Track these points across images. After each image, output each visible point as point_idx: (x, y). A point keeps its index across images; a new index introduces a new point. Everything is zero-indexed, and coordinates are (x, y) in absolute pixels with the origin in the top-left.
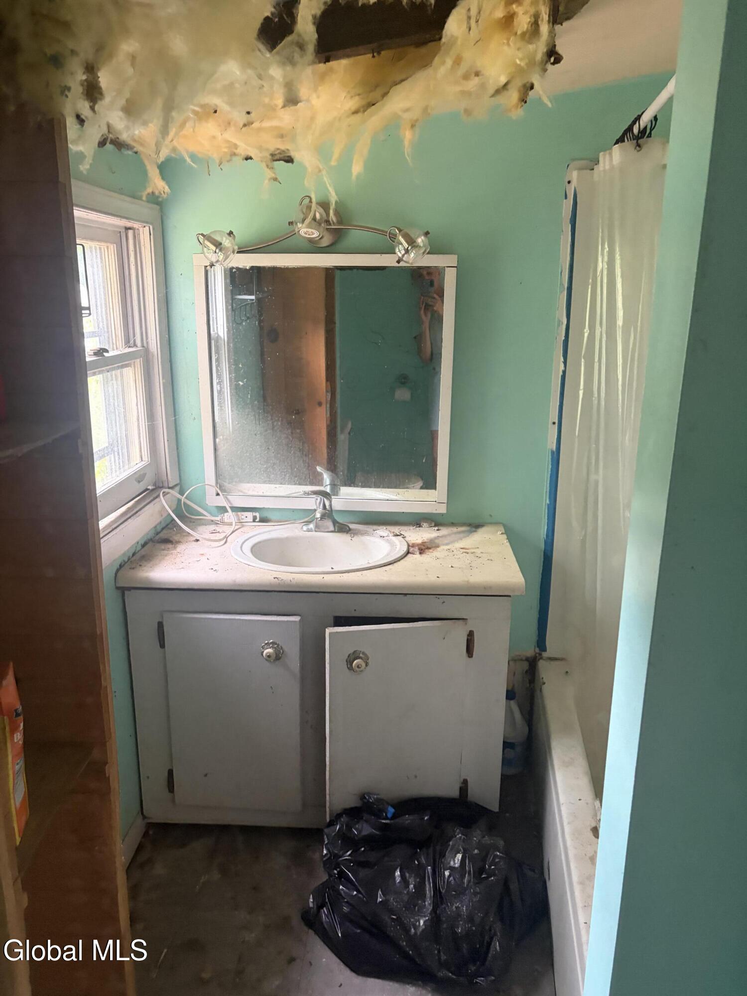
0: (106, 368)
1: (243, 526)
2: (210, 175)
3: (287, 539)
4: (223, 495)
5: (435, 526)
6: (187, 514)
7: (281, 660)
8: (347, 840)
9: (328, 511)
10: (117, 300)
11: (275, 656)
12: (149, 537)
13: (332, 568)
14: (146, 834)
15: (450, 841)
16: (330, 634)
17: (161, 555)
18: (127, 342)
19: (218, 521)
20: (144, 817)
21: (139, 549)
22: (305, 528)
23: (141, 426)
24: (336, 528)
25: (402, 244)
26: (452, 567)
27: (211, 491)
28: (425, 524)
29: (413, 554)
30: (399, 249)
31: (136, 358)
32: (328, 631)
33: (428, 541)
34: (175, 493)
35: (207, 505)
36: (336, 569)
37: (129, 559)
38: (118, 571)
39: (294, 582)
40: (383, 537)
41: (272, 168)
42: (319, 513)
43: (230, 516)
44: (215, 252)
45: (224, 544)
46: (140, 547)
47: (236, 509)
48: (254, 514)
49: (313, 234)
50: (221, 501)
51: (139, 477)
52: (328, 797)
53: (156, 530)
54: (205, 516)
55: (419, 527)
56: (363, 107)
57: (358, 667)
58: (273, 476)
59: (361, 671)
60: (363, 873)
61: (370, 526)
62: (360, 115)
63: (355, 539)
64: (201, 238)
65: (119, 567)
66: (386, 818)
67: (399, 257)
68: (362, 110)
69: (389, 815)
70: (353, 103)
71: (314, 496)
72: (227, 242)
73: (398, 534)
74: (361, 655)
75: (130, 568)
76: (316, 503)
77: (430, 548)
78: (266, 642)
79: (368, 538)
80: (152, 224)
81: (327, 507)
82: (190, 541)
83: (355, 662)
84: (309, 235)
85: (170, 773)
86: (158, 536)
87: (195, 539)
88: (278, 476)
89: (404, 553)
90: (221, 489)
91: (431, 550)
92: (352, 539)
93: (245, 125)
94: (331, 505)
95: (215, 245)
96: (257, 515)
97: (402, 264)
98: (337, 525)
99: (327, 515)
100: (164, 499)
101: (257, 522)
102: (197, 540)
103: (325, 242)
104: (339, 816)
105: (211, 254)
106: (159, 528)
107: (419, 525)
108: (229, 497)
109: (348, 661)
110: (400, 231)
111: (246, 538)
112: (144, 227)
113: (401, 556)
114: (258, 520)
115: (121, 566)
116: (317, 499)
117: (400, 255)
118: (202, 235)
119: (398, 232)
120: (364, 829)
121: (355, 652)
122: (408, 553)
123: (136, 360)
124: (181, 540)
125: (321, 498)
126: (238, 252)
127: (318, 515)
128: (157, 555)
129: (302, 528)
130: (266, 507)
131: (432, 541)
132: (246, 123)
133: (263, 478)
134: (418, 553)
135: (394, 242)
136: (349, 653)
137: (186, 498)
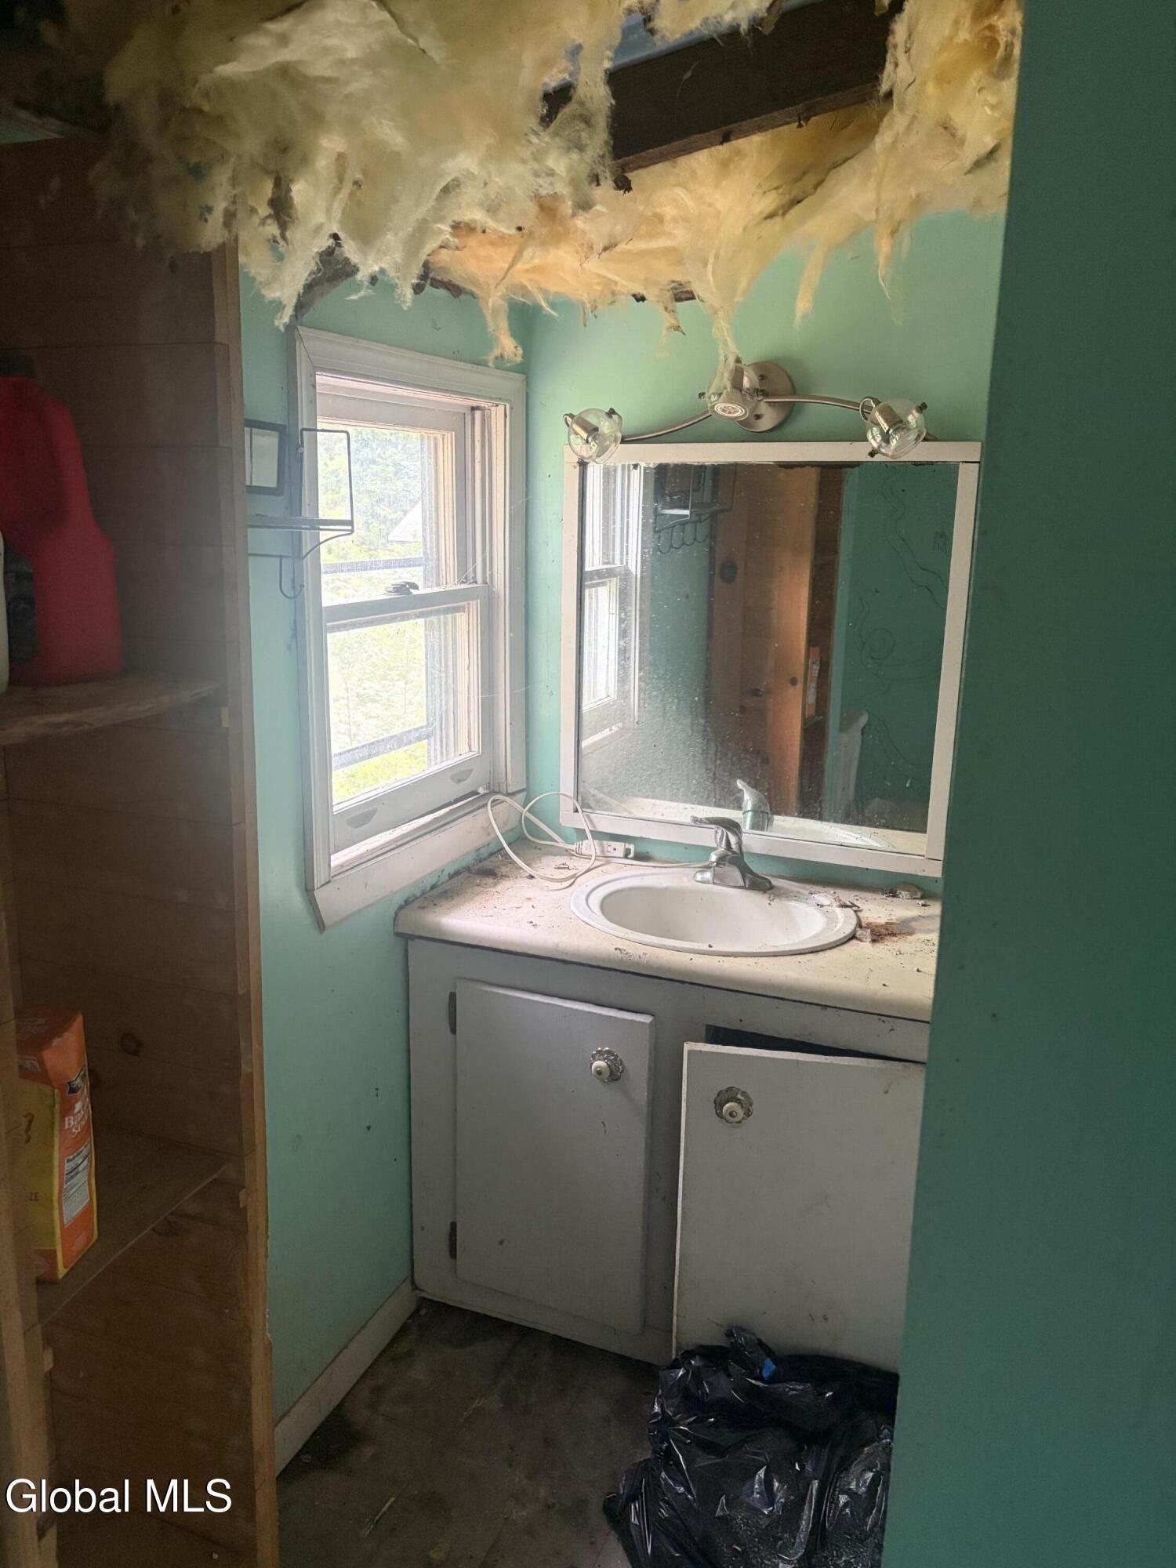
0: (413, 611)
1: (608, 863)
2: (585, 326)
3: (666, 889)
4: (583, 812)
5: (922, 898)
6: (528, 835)
7: (620, 1081)
8: (690, 1399)
9: (734, 852)
10: (451, 514)
11: (608, 1074)
12: (464, 864)
13: (710, 946)
14: (415, 1314)
15: (864, 1446)
16: (690, 1052)
17: (472, 893)
18: (463, 575)
19: (573, 851)
20: (415, 1286)
21: (445, 880)
22: (699, 877)
23: (472, 699)
24: (747, 882)
25: (878, 424)
26: (918, 971)
27: (567, 805)
28: (903, 893)
29: (861, 941)
30: (872, 434)
31: (473, 600)
32: (688, 1047)
33: (898, 922)
34: (515, 803)
35: (560, 824)
36: (715, 948)
37: (423, 894)
38: (401, 908)
39: (644, 960)
40: (822, 906)
41: (673, 311)
42: (716, 855)
43: (590, 846)
44: (587, 441)
45: (567, 887)
46: (447, 878)
47: (599, 835)
48: (627, 846)
49: (736, 412)
50: (579, 821)
51: (458, 774)
52: (675, 1318)
53: (478, 855)
54: (556, 842)
55: (893, 896)
56: (783, 206)
57: (731, 1114)
58: (659, 788)
59: (738, 1122)
60: (705, 1461)
61: (808, 887)
62: (778, 219)
63: (776, 903)
64: (569, 420)
65: (403, 903)
66: (760, 1378)
67: (873, 447)
68: (780, 213)
69: (766, 1374)
70: (769, 202)
71: (713, 826)
72: (606, 426)
73: (848, 903)
74: (739, 1096)
75: (419, 907)
76: (716, 838)
77: (894, 935)
78: (599, 1049)
79: (793, 904)
80: (509, 401)
81: (734, 846)
82: (521, 877)
83: (728, 1105)
84: (730, 413)
85: (453, 1226)
86: (480, 864)
87: (528, 875)
88: (667, 791)
89: (845, 937)
90: (584, 803)
91: (895, 939)
92: (772, 903)
93: (605, 249)
94: (740, 844)
95: (585, 429)
96: (632, 847)
97: (878, 458)
98: (749, 875)
99: (728, 858)
100: (492, 810)
101: (631, 859)
102: (532, 877)
103: (767, 422)
104: (689, 1354)
105: (580, 446)
106: (484, 852)
107: (894, 894)
108: (592, 816)
109: (717, 1102)
110: (877, 402)
111: (601, 882)
112: (497, 406)
113: (836, 941)
114: (632, 855)
115: (407, 902)
116: (716, 832)
117: (875, 445)
118: (571, 416)
119: (874, 406)
120: (721, 1386)
121: (730, 1089)
122: (853, 937)
123: (471, 602)
124: (509, 874)
125: (723, 831)
126: (623, 441)
127: (713, 858)
128: (466, 893)
129: (695, 876)
130: (644, 836)
131: (905, 922)
132: (607, 245)
133: (644, 791)
134: (869, 940)
135: (866, 419)
136: (721, 1088)
137: (529, 811)
